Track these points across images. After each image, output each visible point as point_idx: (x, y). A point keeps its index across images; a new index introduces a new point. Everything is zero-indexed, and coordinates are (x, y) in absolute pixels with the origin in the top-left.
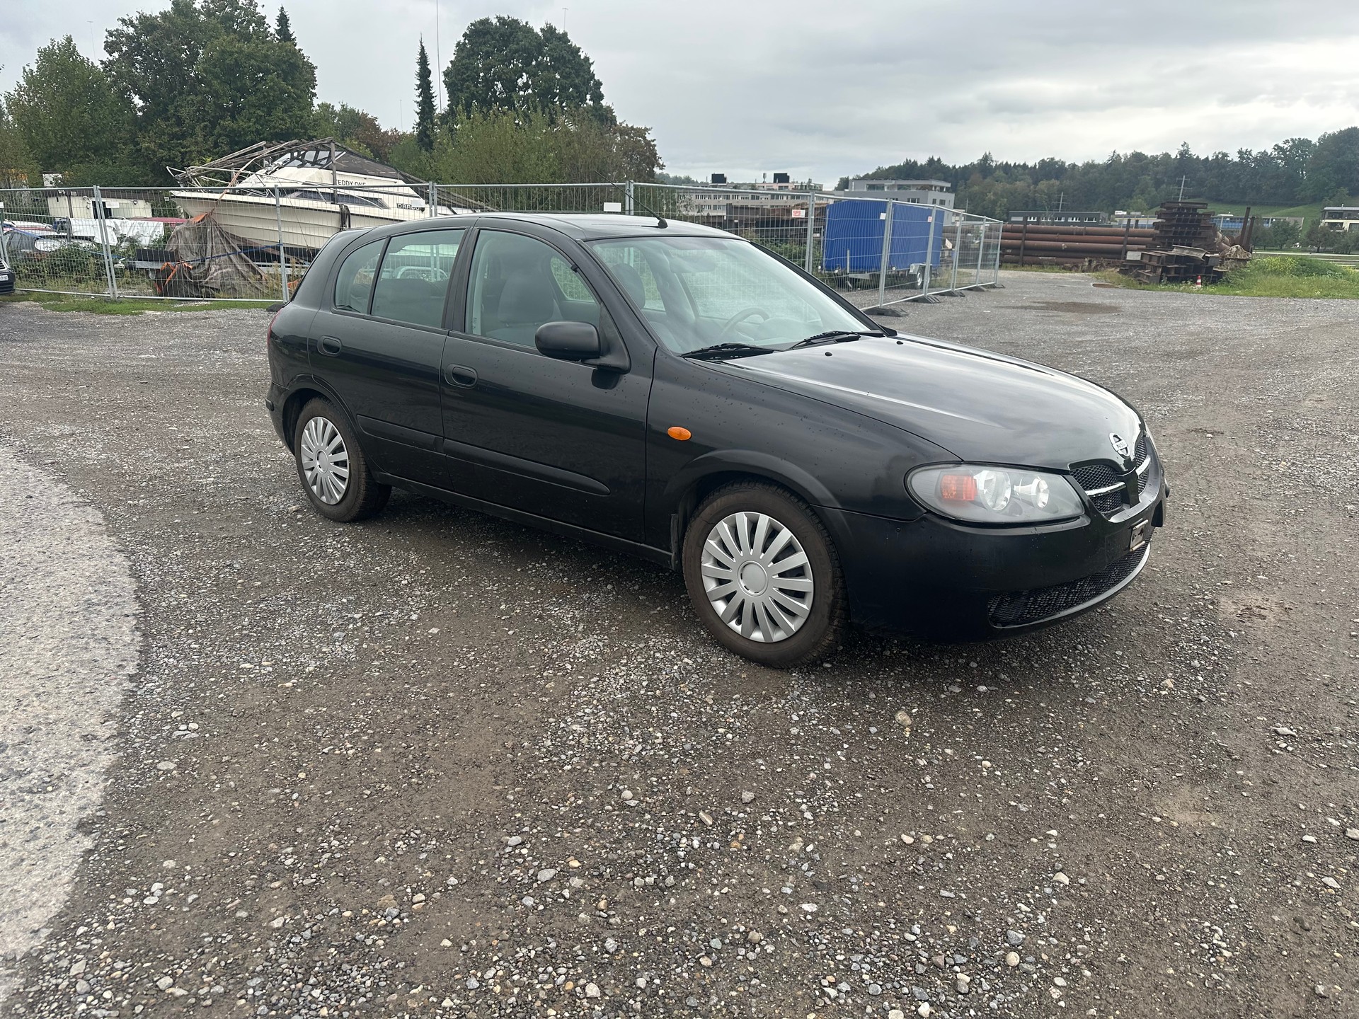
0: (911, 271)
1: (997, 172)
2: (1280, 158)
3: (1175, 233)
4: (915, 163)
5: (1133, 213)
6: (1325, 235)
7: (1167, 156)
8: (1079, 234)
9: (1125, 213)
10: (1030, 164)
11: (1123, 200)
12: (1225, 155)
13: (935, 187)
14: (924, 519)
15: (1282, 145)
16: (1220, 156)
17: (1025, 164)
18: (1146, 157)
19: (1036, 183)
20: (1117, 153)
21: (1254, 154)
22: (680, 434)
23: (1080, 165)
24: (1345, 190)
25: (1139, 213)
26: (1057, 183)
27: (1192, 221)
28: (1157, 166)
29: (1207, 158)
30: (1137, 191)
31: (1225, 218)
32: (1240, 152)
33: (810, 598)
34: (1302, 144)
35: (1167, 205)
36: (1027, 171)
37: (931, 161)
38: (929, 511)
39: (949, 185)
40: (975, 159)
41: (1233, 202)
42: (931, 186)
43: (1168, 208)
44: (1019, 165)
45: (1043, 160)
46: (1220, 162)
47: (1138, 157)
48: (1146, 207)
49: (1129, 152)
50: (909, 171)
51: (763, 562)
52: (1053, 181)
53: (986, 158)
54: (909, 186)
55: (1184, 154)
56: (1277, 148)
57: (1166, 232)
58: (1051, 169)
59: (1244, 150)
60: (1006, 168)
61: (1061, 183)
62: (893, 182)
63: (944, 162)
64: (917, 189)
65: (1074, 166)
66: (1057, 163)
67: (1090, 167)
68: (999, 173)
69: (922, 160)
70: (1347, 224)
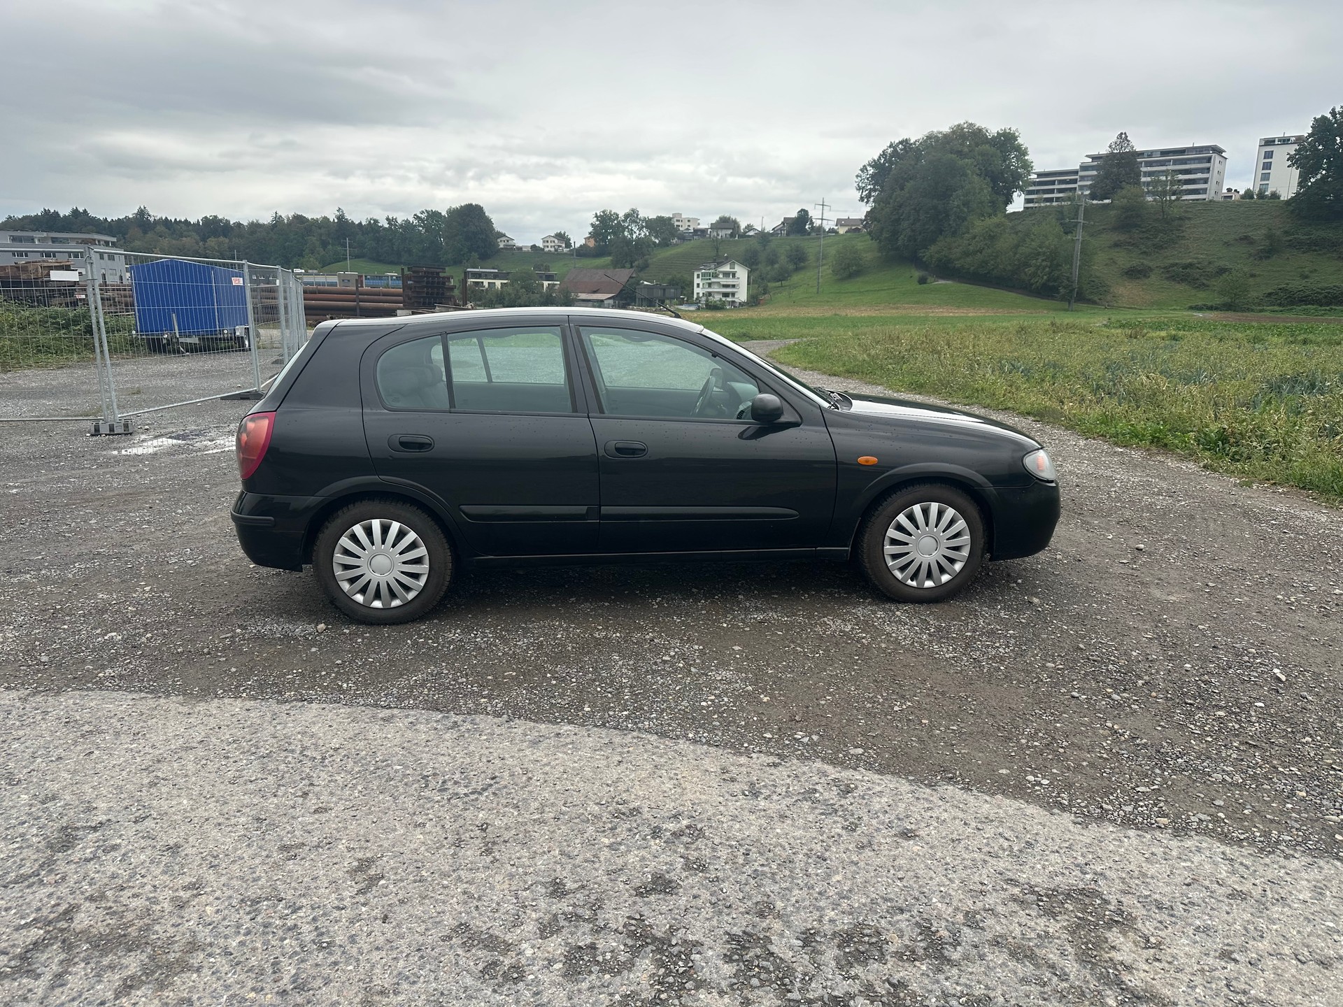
0: (238, 334)
1: (158, 227)
2: (421, 226)
3: (427, 293)
4: (56, 214)
5: (310, 271)
6: (472, 292)
7: (326, 219)
9: (303, 271)
10: (193, 220)
11: (295, 259)
12: (376, 221)
13: (99, 241)
14: (1036, 483)
15: (420, 215)
16: (372, 222)
17: (186, 220)
18: (307, 220)
19: (204, 239)
20: (279, 214)
21: (399, 221)
22: (867, 461)
23: (245, 224)
24: (475, 255)
25: (315, 271)
26: (227, 240)
28: (320, 228)
29: (360, 223)
30: (307, 251)
32: (388, 219)
34: (434, 215)
35: (414, 269)
36: (190, 228)
37: (75, 212)
38: (1037, 478)
39: (114, 240)
40: (131, 212)
41: (392, 263)
42: (94, 240)
43: (414, 272)
44: (180, 221)
45: (206, 217)
46: (373, 226)
47: (299, 219)
48: (320, 266)
49: (291, 215)
50: (49, 222)
52: (222, 239)
53: (142, 213)
54: (67, 239)
55: (341, 218)
56: (416, 217)
57: (418, 292)
58: (214, 227)
59: (390, 217)
60: (166, 223)
61: (230, 240)
62: (45, 234)
63: (92, 214)
64: (77, 243)
65: (239, 225)
66: (221, 221)
67: (255, 226)
68: (160, 228)
69: (65, 211)
70: (486, 282)
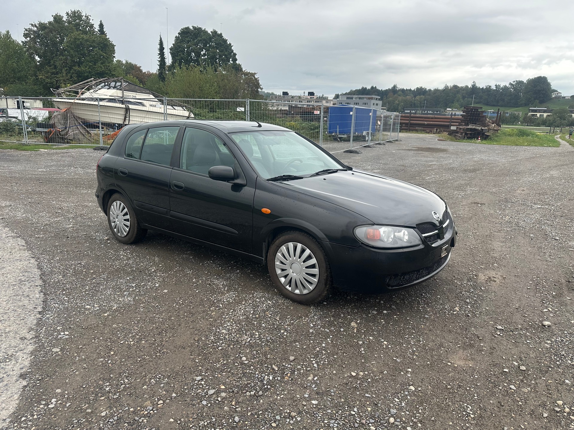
0: (363, 134)
1: (399, 92)
2: (512, 88)
3: (470, 119)
4: (366, 88)
5: (454, 109)
6: (530, 119)
7: (467, 87)
8: (432, 118)
9: (451, 109)
10: (413, 89)
11: (450, 104)
12: (490, 87)
13: (374, 98)
14: (361, 246)
15: (512, 83)
16: (488, 87)
17: (410, 89)
18: (459, 87)
19: (415, 97)
20: (447, 85)
21: (501, 86)
22: (266, 211)
23: (433, 90)
24: (537, 101)
25: (456, 110)
26: (424, 97)
27: (476, 114)
28: (463, 91)
29: (483, 88)
30: (456, 101)
31: (491, 112)
32: (496, 85)
33: (317, 277)
34: (520, 83)
36: (411, 92)
37: (372, 87)
38: (362, 243)
39: (380, 97)
40: (390, 87)
41: (494, 106)
42: (372, 98)
43: (467, 109)
44: (408, 90)
45: (418, 88)
46: (488, 89)
47: (455, 87)
48: (459, 107)
49: (452, 85)
50: (363, 92)
51: (299, 262)
52: (422, 96)
53: (395, 87)
54: (363, 98)
55: (474, 86)
56: (511, 84)
57: (466, 118)
58: (421, 91)
59: (497, 85)
60: (403, 90)
61: (425, 97)
62: (357, 96)
63: (378, 88)
64: (367, 99)
65: (430, 90)
66: (423, 89)
67: (436, 91)
68: (400, 93)
69: (369, 87)
70: (538, 115)
